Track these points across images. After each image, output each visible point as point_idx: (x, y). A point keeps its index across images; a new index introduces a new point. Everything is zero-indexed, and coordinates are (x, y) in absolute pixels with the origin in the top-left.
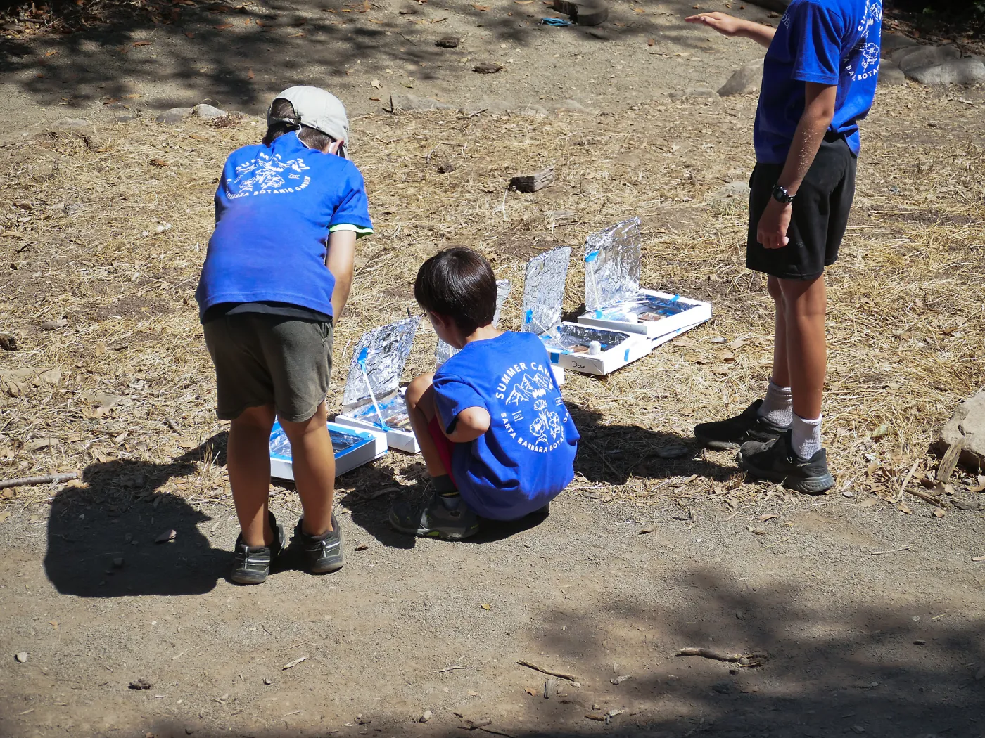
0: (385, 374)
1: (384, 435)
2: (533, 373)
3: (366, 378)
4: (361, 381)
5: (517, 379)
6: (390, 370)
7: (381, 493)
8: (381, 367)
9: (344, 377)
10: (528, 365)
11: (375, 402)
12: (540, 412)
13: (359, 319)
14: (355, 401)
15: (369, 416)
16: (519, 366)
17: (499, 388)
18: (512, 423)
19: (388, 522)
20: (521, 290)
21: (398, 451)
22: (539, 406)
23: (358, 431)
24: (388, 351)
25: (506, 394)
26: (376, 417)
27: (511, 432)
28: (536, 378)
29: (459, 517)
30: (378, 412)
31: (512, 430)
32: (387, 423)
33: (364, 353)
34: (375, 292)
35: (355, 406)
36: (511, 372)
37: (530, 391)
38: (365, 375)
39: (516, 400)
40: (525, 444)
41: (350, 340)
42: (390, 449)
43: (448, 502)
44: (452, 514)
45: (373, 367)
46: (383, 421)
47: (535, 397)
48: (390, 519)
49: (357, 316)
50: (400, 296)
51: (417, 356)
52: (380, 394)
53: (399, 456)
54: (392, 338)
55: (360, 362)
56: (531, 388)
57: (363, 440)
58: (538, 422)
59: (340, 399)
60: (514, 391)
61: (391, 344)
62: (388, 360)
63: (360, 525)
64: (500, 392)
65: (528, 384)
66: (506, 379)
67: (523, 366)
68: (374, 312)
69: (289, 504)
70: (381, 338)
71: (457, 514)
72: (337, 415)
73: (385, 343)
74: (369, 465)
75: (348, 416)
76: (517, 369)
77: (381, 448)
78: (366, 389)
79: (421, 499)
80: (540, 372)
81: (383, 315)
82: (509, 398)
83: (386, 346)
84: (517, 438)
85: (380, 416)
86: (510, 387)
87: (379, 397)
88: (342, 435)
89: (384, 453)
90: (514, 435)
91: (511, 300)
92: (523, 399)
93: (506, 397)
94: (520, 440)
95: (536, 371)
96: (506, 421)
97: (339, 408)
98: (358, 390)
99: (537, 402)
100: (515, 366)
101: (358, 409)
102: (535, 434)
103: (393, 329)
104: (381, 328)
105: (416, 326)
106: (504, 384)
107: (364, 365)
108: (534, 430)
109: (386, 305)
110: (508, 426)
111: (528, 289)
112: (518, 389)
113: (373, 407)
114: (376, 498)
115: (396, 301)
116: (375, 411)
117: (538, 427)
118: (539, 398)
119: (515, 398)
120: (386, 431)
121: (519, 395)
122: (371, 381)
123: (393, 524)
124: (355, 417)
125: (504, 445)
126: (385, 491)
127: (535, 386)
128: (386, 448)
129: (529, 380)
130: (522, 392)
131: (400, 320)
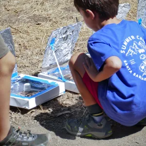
0: (64, 52)
1: (63, 83)
2: (138, 41)
3: (54, 54)
4: (52, 55)
5: (131, 43)
6: (67, 50)
7: (61, 114)
8: (62, 48)
9: (43, 53)
10: (135, 37)
11: (59, 66)
12: (143, 60)
13: (51, 23)
14: (48, 66)
15: (56, 73)
16: (131, 37)
17: (122, 48)
18: (130, 65)
19: (65, 129)
20: (136, 8)
21: (71, 92)
22: (142, 57)
23: (50, 81)
24: (66, 40)
25: (126, 51)
26: (59, 74)
27: (130, 70)
28: (140, 44)
29: (102, 127)
30: (61, 72)
31: (130, 69)
32: (65, 77)
33: (53, 41)
34: (59, 9)
35: (48, 69)
36: (128, 40)
37: (137, 49)
38: (54, 52)
39: (131, 54)
40: (137, 76)
41: (46, 34)
42: (66, 91)
43: (97, 119)
44: (98, 125)
45: (58, 48)
46: (63, 76)
47: (140, 52)
48: (65, 127)
49: (50, 21)
50: (73, 11)
51: (81, 43)
52: (61, 62)
53: (71, 94)
54: (68, 33)
55: (51, 45)
56: (138, 48)
57: (53, 86)
58: (143, 65)
59: (40, 65)
60: (130, 49)
61: (67, 36)
62: (66, 45)
63: (50, 130)
64: (123, 50)
65: (136, 46)
66: (125, 43)
67: (133, 37)
68: (58, 19)
69: (13, 119)
70: (62, 33)
71: (101, 125)
72: (39, 73)
73: (64, 36)
74: (55, 99)
75: (45, 74)
76: (130, 39)
77: (62, 90)
78: (54, 59)
79: (82, 117)
80: (141, 40)
81: (64, 21)
82: (128, 53)
83: (65, 37)
84: (133, 73)
85: (61, 74)
86: (128, 47)
87: (61, 64)
88: (41, 83)
89: (63, 93)
90: (131, 72)
91: (131, 14)
92: (134, 53)
93: (126, 53)
94: (135, 74)
95: (140, 40)
96: (126, 64)
97: (40, 69)
98: (50, 60)
99: (141, 55)
100: (129, 37)
101: (50, 70)
102: (142, 71)
103: (68, 28)
104: (62, 28)
105: (80, 27)
106: (125, 45)
107: (53, 47)
108: (141, 69)
109: (65, 16)
110: (128, 67)
111: (139, 8)
112: (131, 49)
113: (58, 69)
114: (59, 117)
115: (71, 14)
116: (59, 71)
117: (143, 67)
118: (142, 53)
119: (131, 53)
120: (64, 82)
121: (132, 51)
122: (57, 55)
123: (67, 129)
124: (48, 74)
125: (126, 77)
126: (64, 113)
127: (140, 47)
128: (64, 91)
129: (137, 45)
130: (134, 50)
131: (72, 23)
